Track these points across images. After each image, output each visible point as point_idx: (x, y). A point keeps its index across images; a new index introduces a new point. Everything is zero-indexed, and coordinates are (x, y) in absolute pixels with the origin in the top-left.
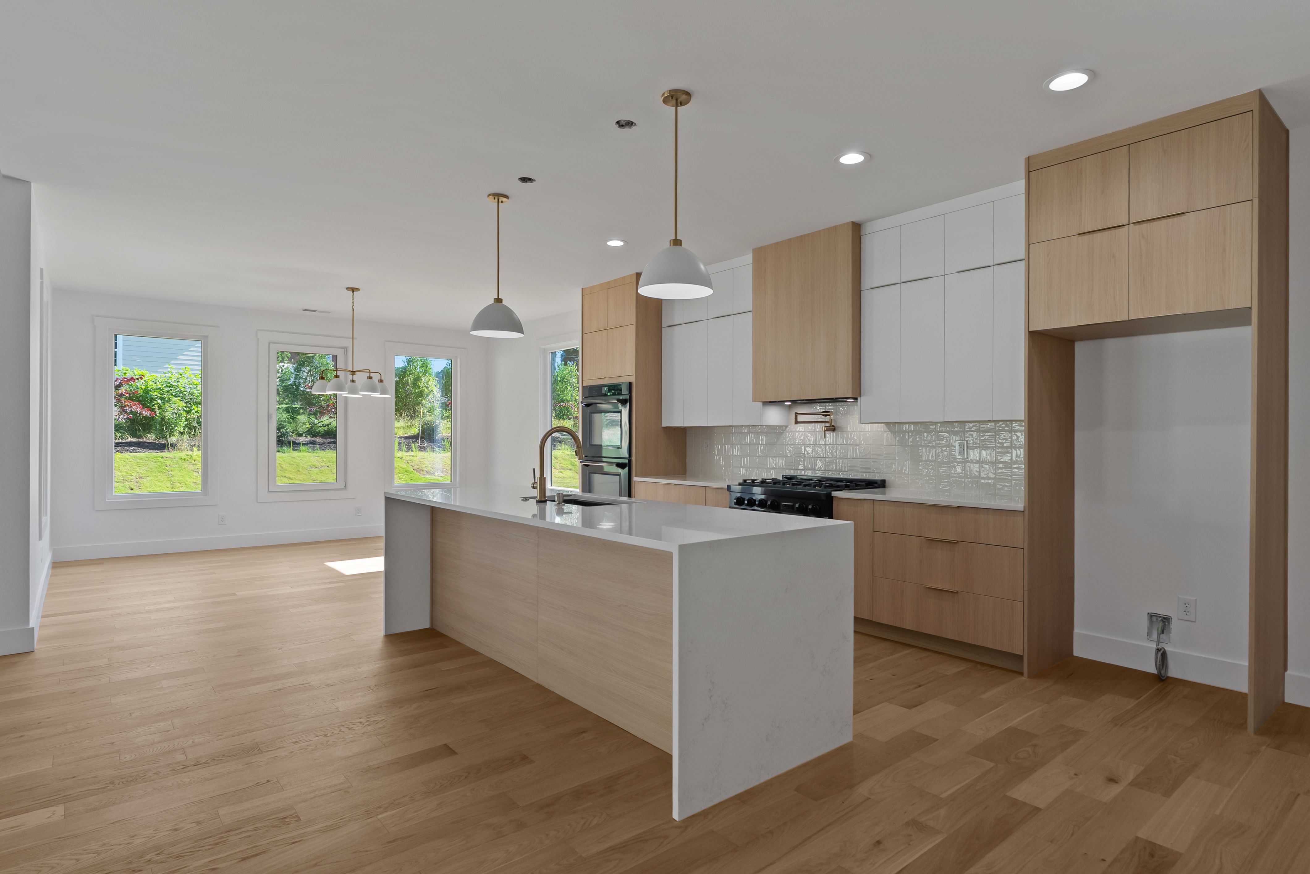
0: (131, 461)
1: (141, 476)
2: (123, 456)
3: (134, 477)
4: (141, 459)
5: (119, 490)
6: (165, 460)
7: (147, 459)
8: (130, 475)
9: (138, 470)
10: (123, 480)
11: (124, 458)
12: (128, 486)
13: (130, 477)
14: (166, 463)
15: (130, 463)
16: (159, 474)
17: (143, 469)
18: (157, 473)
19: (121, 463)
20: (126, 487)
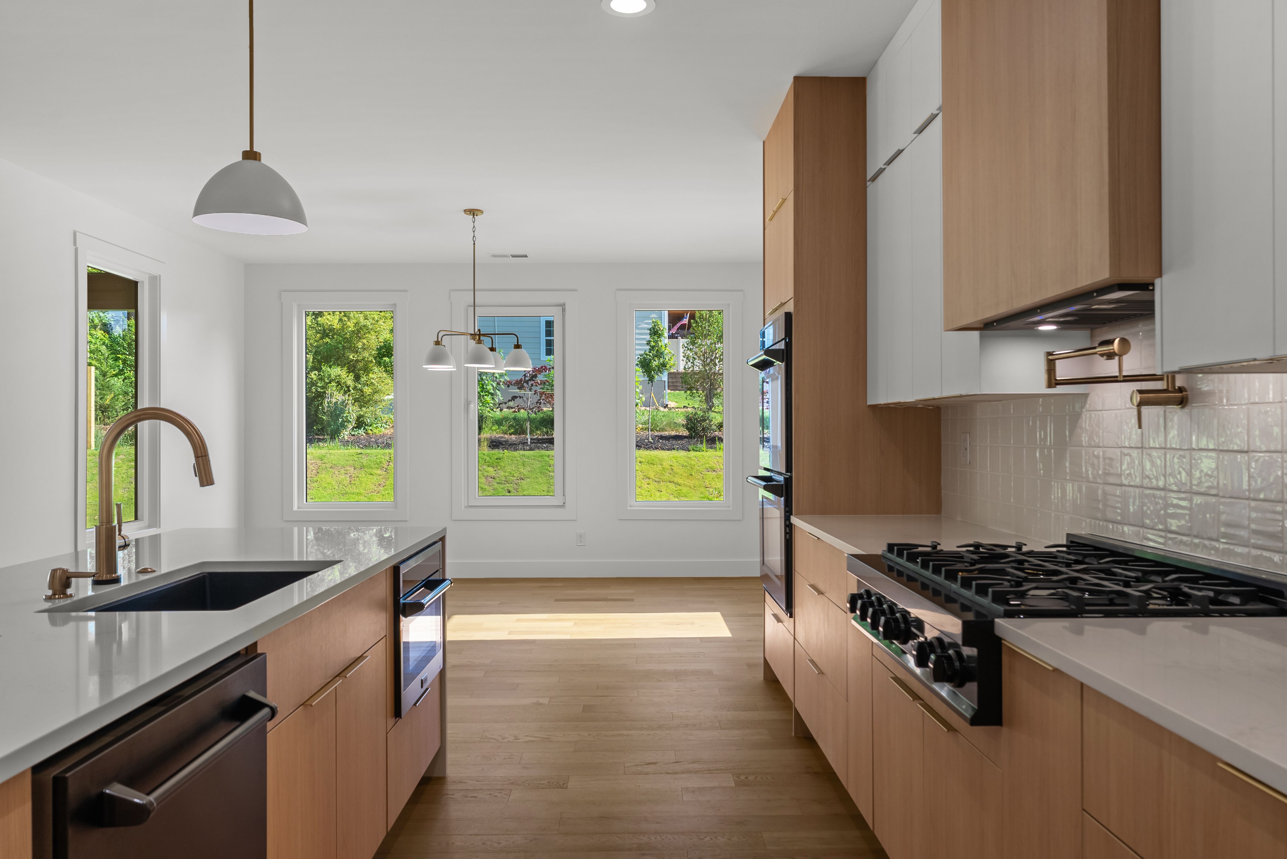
0: (518, 460)
1: (523, 477)
2: (512, 454)
3: (516, 478)
4: (528, 457)
5: (497, 493)
6: (550, 459)
7: (533, 458)
8: (512, 475)
9: (522, 470)
10: (505, 481)
11: (512, 457)
12: (507, 488)
13: (512, 478)
14: (550, 463)
15: (516, 462)
16: (540, 475)
17: (527, 469)
18: (539, 474)
19: (508, 462)
20: (504, 490)
